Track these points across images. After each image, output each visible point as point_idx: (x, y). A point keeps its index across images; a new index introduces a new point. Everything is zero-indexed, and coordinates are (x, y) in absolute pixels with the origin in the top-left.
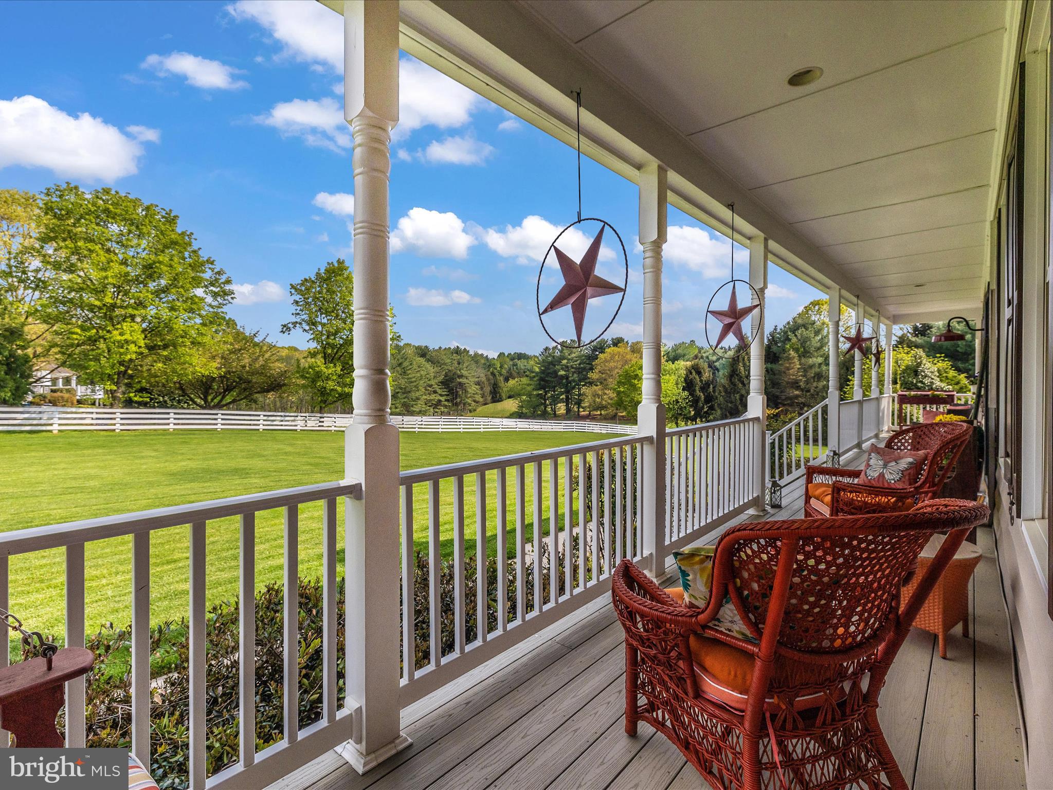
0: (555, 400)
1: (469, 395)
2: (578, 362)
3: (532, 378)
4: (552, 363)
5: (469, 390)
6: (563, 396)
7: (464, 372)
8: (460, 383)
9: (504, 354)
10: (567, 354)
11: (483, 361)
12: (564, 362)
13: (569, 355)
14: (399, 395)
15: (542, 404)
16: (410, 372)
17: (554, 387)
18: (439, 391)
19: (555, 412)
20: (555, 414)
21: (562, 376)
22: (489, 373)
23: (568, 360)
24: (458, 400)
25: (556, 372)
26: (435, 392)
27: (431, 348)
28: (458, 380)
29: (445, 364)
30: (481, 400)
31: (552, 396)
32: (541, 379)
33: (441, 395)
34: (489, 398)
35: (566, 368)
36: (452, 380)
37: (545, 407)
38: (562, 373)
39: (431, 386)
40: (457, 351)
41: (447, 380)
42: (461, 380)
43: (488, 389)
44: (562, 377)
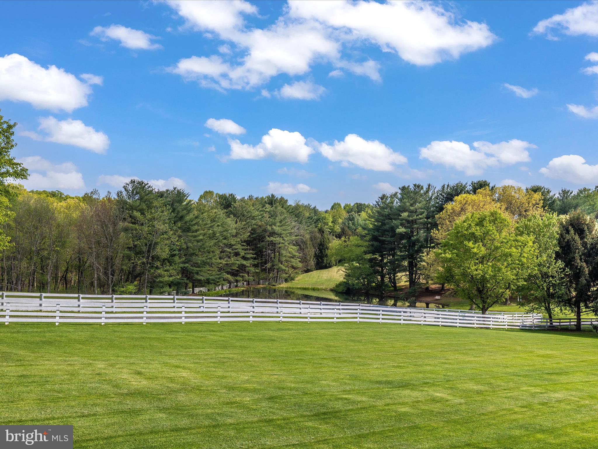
0: (396, 268)
1: (284, 259)
2: (424, 215)
3: (362, 237)
4: (389, 217)
5: (284, 252)
6: (406, 263)
7: (276, 229)
8: (273, 244)
9: (339, 205)
10: (408, 204)
11: (307, 215)
12: (405, 215)
13: (411, 205)
14: (176, 258)
15: (377, 272)
16: (196, 227)
17: (394, 249)
18: (242, 253)
19: (395, 283)
20: (395, 286)
21: (400, 234)
22: (316, 230)
23: (412, 212)
24: (269, 265)
25: (393, 229)
26: (237, 254)
27: (238, 197)
28: (268, 239)
29: (253, 218)
30: (300, 265)
31: (390, 262)
32: (375, 238)
33: (244, 258)
34: (312, 263)
35: (410, 223)
36: (261, 239)
37: (383, 277)
38: (401, 230)
39: (230, 246)
40: (272, 201)
41: (255, 239)
42: (272, 239)
43: (311, 251)
44: (402, 236)
